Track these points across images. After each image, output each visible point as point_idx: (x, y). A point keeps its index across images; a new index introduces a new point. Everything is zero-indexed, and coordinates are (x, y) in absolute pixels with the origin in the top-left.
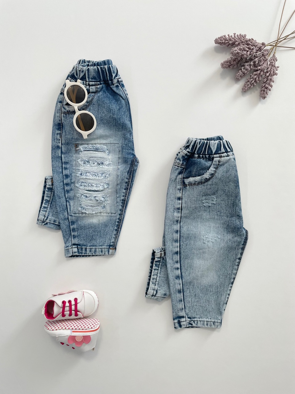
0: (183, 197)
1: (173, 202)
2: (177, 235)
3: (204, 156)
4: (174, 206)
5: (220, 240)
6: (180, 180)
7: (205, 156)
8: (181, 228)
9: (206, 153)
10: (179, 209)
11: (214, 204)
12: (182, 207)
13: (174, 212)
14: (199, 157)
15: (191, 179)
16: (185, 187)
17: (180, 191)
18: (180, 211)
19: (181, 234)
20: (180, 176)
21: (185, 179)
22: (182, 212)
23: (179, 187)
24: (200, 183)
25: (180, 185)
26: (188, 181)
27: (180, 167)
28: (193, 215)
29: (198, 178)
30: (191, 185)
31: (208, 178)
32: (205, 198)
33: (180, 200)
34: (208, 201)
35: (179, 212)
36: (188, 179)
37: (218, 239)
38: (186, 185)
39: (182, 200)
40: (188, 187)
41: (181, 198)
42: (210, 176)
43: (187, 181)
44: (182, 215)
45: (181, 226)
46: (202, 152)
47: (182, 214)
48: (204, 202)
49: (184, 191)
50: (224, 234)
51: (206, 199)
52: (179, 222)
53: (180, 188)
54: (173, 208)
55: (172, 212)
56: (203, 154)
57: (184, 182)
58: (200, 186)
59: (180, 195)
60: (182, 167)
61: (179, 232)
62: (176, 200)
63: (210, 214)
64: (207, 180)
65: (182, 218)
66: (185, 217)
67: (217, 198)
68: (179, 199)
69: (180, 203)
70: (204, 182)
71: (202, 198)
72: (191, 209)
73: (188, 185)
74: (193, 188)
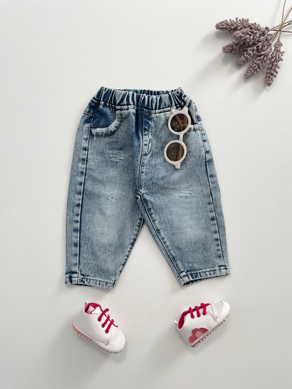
0: (89, 148)
1: (78, 152)
2: (80, 187)
3: (110, 105)
4: (79, 157)
5: (124, 197)
6: (87, 129)
7: (112, 106)
8: (86, 181)
9: (113, 103)
10: (84, 160)
11: (121, 159)
12: (88, 158)
13: (78, 162)
14: (105, 105)
15: (99, 130)
16: (91, 138)
17: (86, 141)
18: (86, 162)
19: (85, 187)
20: (87, 125)
21: (92, 129)
22: (87, 164)
23: (85, 136)
24: (107, 135)
25: (86, 134)
26: (96, 131)
27: (87, 115)
28: (99, 169)
29: (104, 130)
30: (98, 136)
31: (113, 130)
32: (112, 152)
33: (86, 151)
34: (115, 156)
35: (84, 163)
36: (96, 129)
37: (122, 196)
38: (93, 136)
39: (88, 151)
40: (95, 138)
41: (87, 148)
42: (115, 129)
43: (94, 131)
44: (87, 167)
45: (86, 179)
46: (109, 100)
47: (87, 165)
48: (111, 157)
49: (90, 141)
50: (129, 192)
51: (113, 154)
52: (84, 174)
53: (87, 138)
54: (77, 158)
55: (77, 162)
56: (109, 103)
57: (91, 132)
58: (107, 138)
59: (85, 145)
60: (89, 115)
61: (83, 184)
62: (82, 150)
63: (116, 170)
64: (113, 133)
65: (87, 170)
66: (90, 169)
67: (124, 154)
68: (85, 149)
69: (85, 154)
70: (111, 135)
71: (109, 152)
72: (97, 161)
73: (95, 136)
74: (100, 140)
